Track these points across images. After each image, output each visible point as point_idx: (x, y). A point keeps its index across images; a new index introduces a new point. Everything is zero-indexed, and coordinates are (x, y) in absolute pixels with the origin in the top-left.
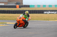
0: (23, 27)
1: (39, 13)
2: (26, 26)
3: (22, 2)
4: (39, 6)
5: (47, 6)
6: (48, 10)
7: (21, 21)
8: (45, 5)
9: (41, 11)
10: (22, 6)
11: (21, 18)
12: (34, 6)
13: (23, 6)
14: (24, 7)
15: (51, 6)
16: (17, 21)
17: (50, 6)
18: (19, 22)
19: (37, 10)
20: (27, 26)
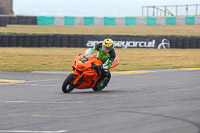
0: (91, 90)
1: (69, 46)
2: (102, 85)
3: (11, 6)
4: (69, 20)
5: (96, 22)
6: (101, 33)
7: (87, 69)
8: (92, 18)
9: (77, 36)
10: (10, 18)
11: (87, 60)
12: (53, 18)
13: (14, 18)
14: (18, 23)
15: (112, 20)
16: (74, 69)
17: (108, 21)
18: (81, 72)
19: (64, 36)
20: (105, 85)
